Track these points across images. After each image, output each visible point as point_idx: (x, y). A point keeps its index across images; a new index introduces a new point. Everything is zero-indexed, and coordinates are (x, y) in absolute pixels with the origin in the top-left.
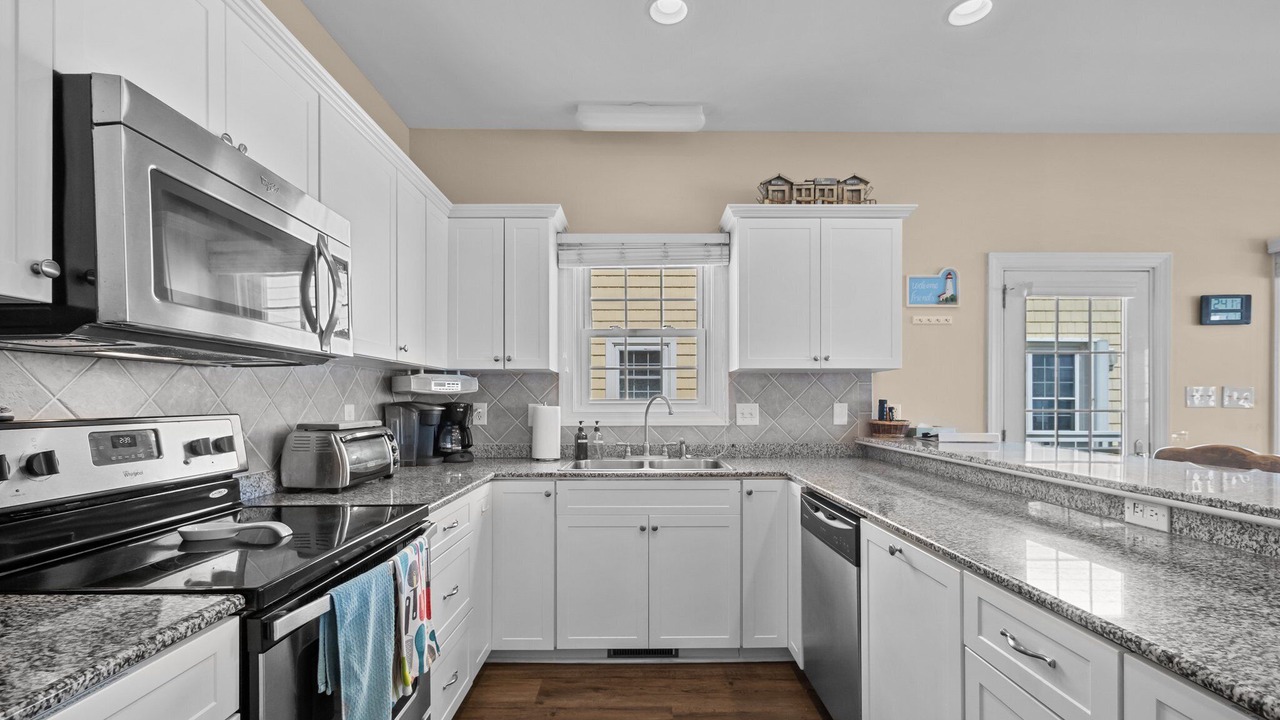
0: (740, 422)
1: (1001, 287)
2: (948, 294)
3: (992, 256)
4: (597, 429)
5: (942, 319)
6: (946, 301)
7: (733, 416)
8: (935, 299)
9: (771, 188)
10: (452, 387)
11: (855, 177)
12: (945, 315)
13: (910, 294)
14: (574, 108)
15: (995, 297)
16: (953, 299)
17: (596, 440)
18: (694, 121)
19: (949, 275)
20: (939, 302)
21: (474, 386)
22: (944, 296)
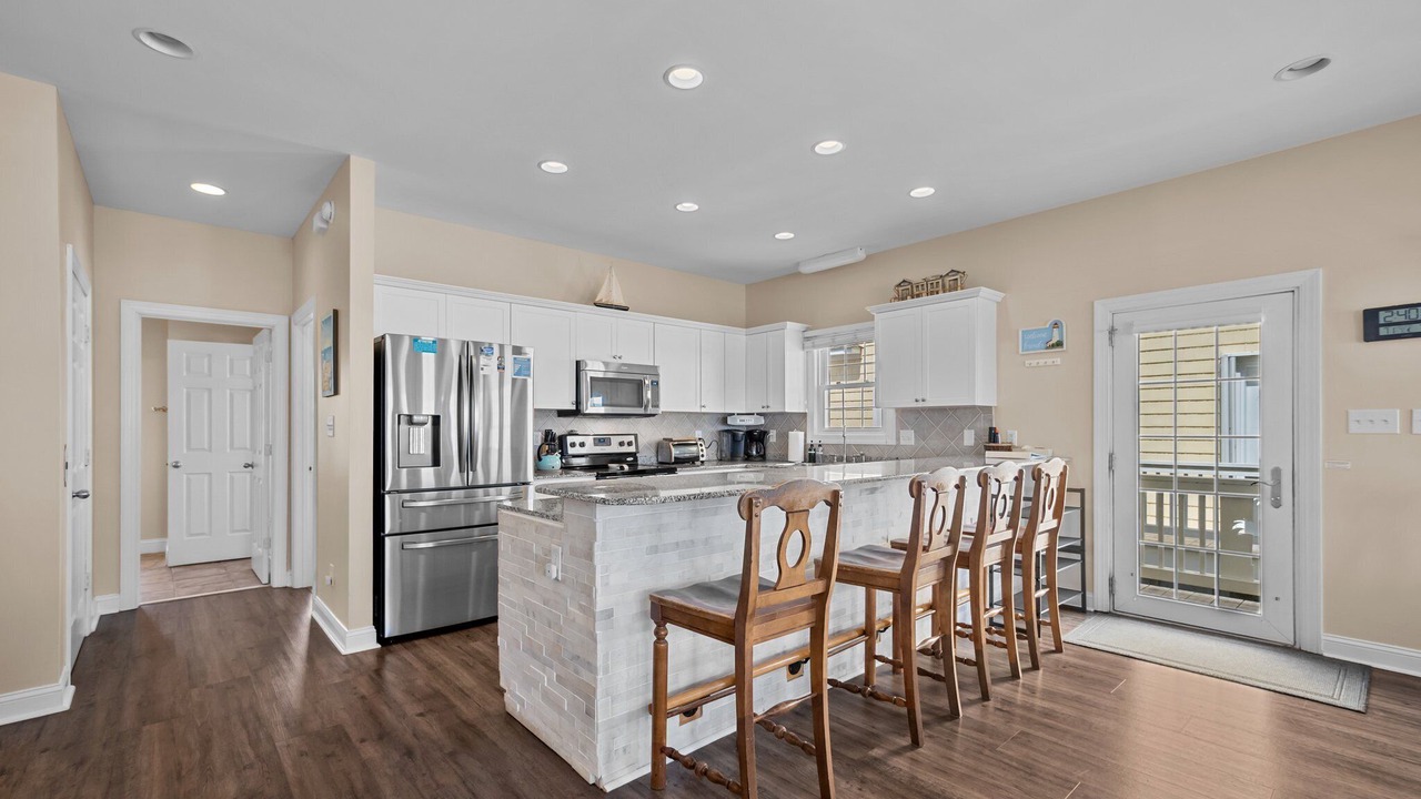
0: (902, 443)
1: (1107, 327)
2: (1054, 341)
3: (1098, 305)
4: (820, 445)
5: (1049, 361)
6: (1053, 346)
7: (898, 439)
8: (1043, 346)
9: (901, 289)
10: (751, 421)
11: (953, 271)
12: (1055, 358)
13: (1023, 343)
14: (798, 264)
15: (1101, 339)
16: (1059, 344)
17: (820, 452)
18: (861, 255)
19: (1056, 325)
20: (1047, 348)
21: (762, 421)
22: (1051, 343)
